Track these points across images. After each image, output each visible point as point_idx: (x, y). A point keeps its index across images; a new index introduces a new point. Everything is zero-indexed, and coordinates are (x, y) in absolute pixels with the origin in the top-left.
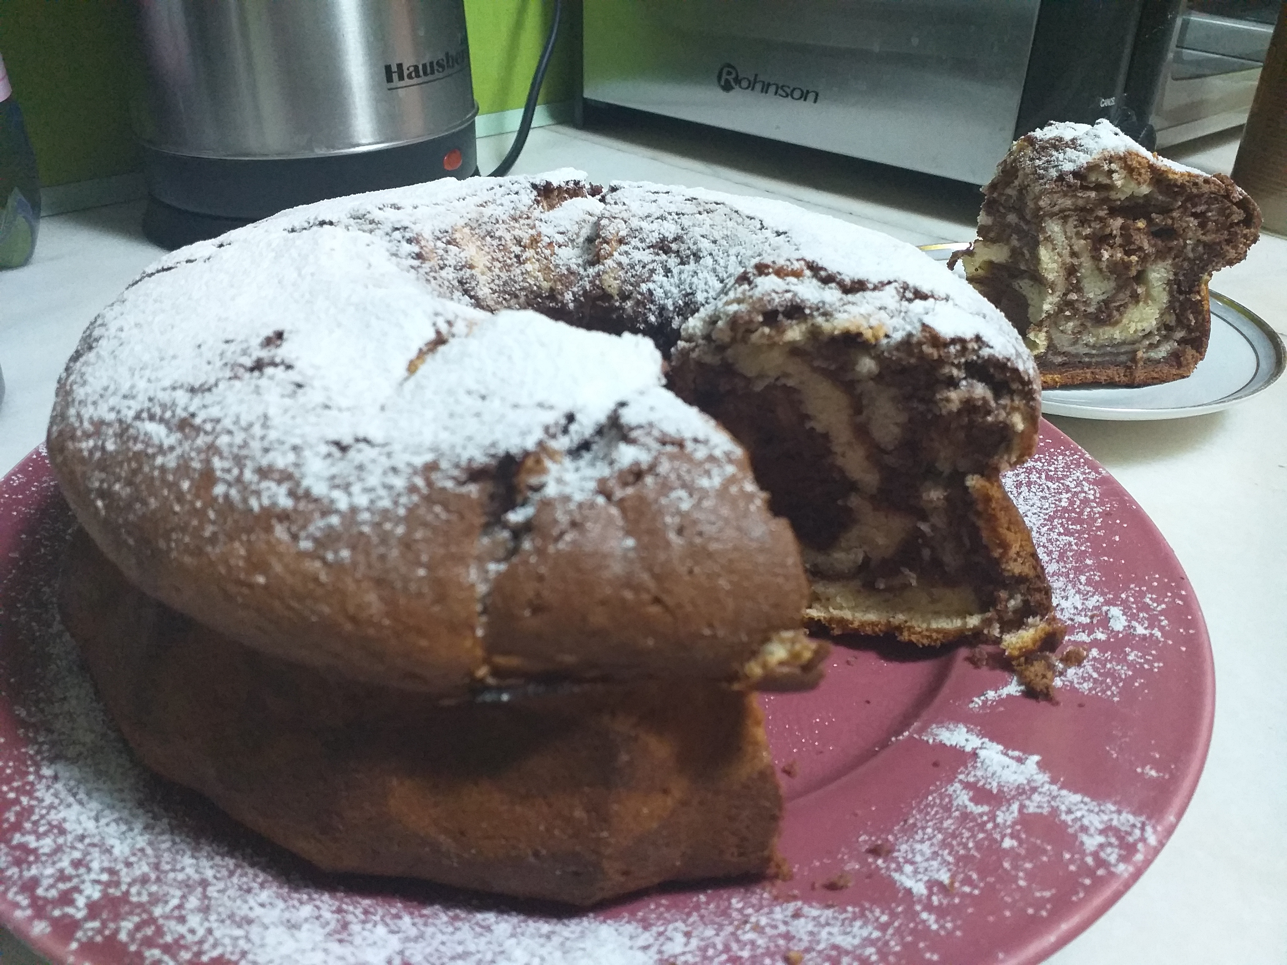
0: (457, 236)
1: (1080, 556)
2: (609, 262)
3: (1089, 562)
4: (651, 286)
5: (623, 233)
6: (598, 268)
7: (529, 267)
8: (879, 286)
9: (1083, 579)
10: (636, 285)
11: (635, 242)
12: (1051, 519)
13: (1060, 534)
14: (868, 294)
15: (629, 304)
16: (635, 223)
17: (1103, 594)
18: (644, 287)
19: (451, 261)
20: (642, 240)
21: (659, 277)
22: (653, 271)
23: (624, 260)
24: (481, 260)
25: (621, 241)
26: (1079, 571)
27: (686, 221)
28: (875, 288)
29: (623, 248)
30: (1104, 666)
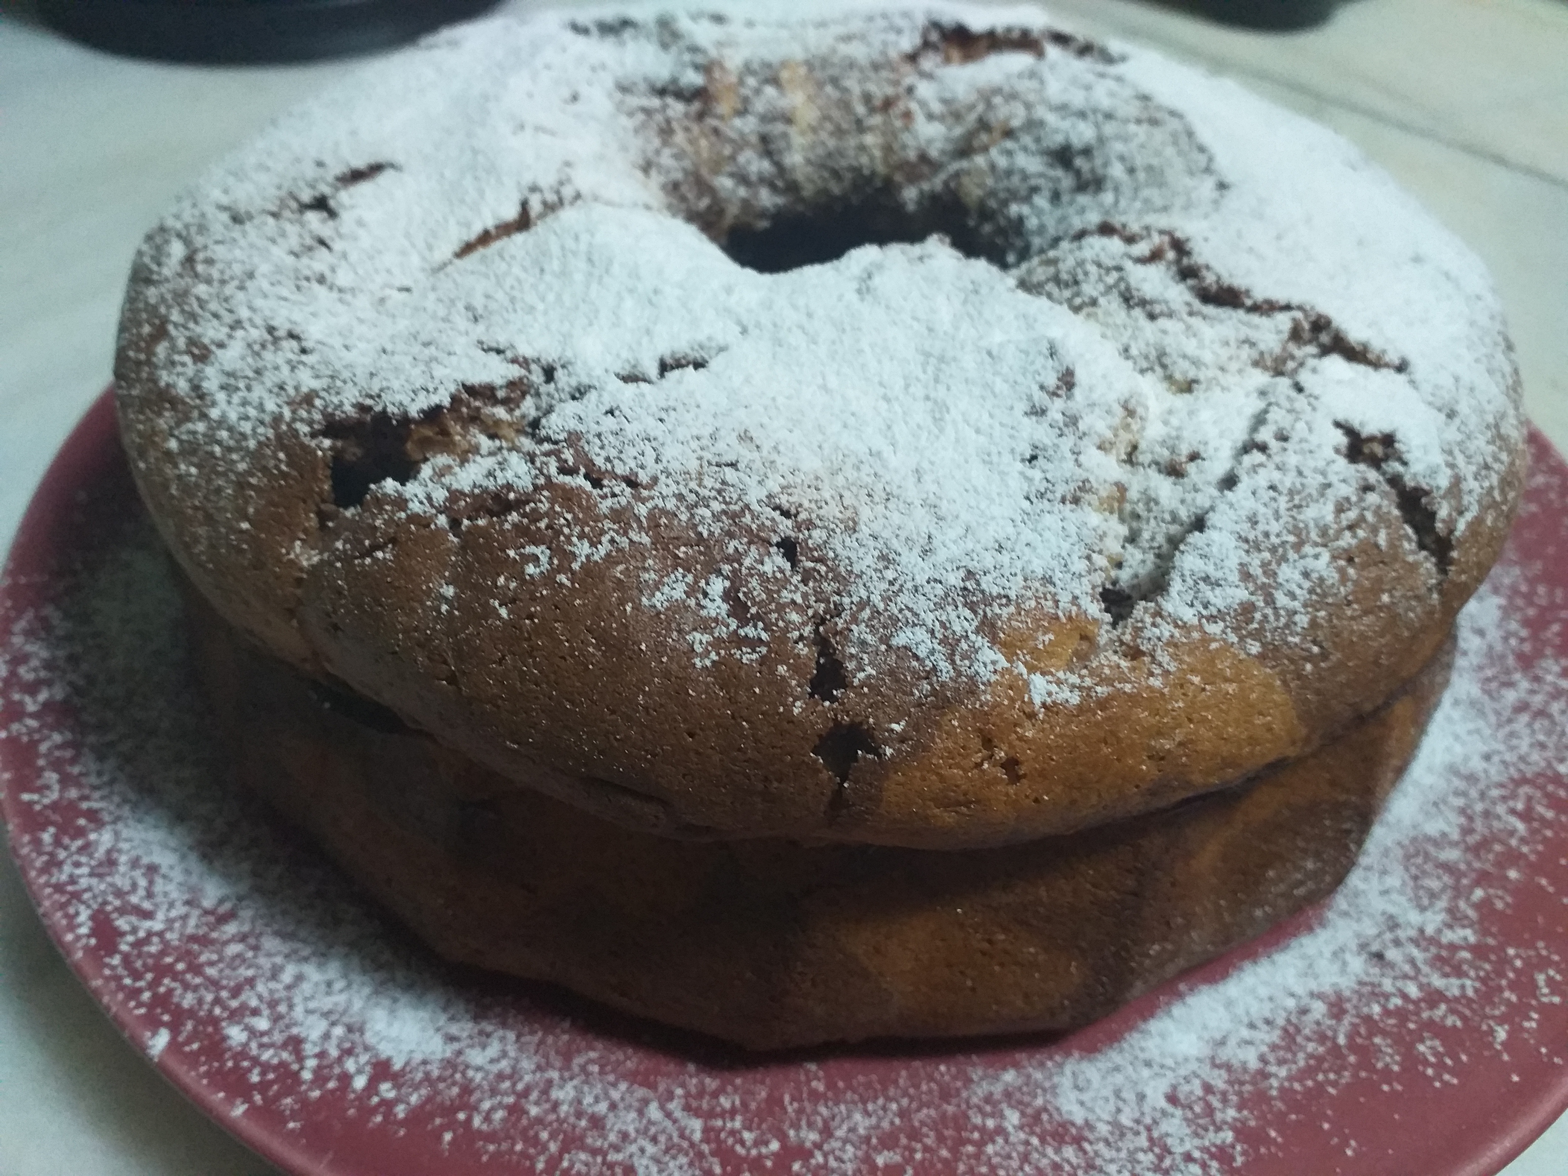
0: (785, 75)
1: (1512, 858)
2: (980, 160)
3: (1513, 874)
4: (1025, 210)
5: (1016, 123)
6: (964, 164)
7: (869, 139)
8: (1267, 308)
9: (1479, 894)
10: (1005, 203)
11: (1027, 140)
12: (1524, 781)
13: (1513, 812)
14: (1241, 313)
15: (987, 228)
16: (1041, 112)
17: (1485, 932)
18: (1014, 209)
19: (759, 106)
20: (1038, 140)
21: (1041, 201)
22: (1035, 190)
23: (1002, 162)
24: (808, 114)
25: (1009, 133)
26: (1483, 879)
27: (1109, 129)
28: (1255, 308)
29: (1009, 144)
30: (1370, 1035)
